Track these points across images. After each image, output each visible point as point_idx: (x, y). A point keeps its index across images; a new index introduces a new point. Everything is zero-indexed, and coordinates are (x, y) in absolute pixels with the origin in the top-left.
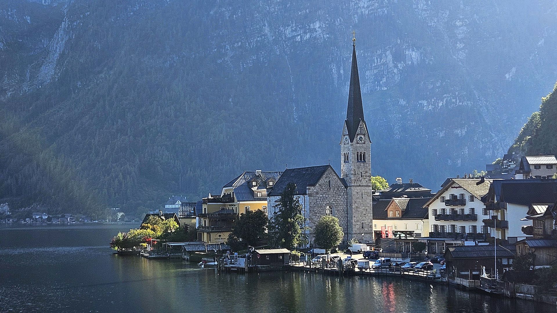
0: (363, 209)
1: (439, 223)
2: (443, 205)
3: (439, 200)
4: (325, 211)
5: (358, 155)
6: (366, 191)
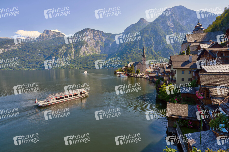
4: (139, 68)
5: (144, 60)
6: (145, 65)
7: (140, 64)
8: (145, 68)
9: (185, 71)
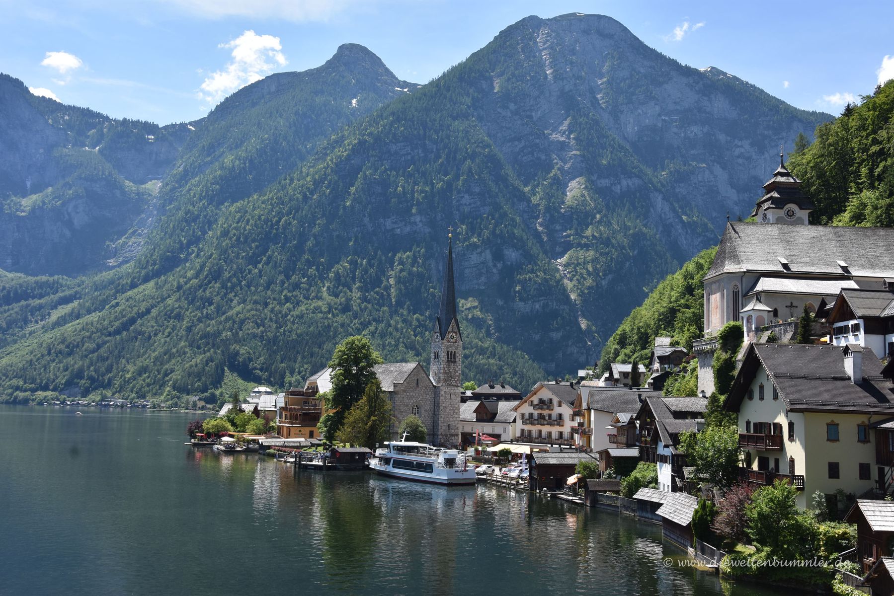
0: (451, 410)
1: (527, 428)
2: (531, 410)
3: (527, 404)
4: (411, 410)
5: (448, 355)
6: (455, 391)
7: (417, 380)
8: (452, 414)
9: (841, 429)
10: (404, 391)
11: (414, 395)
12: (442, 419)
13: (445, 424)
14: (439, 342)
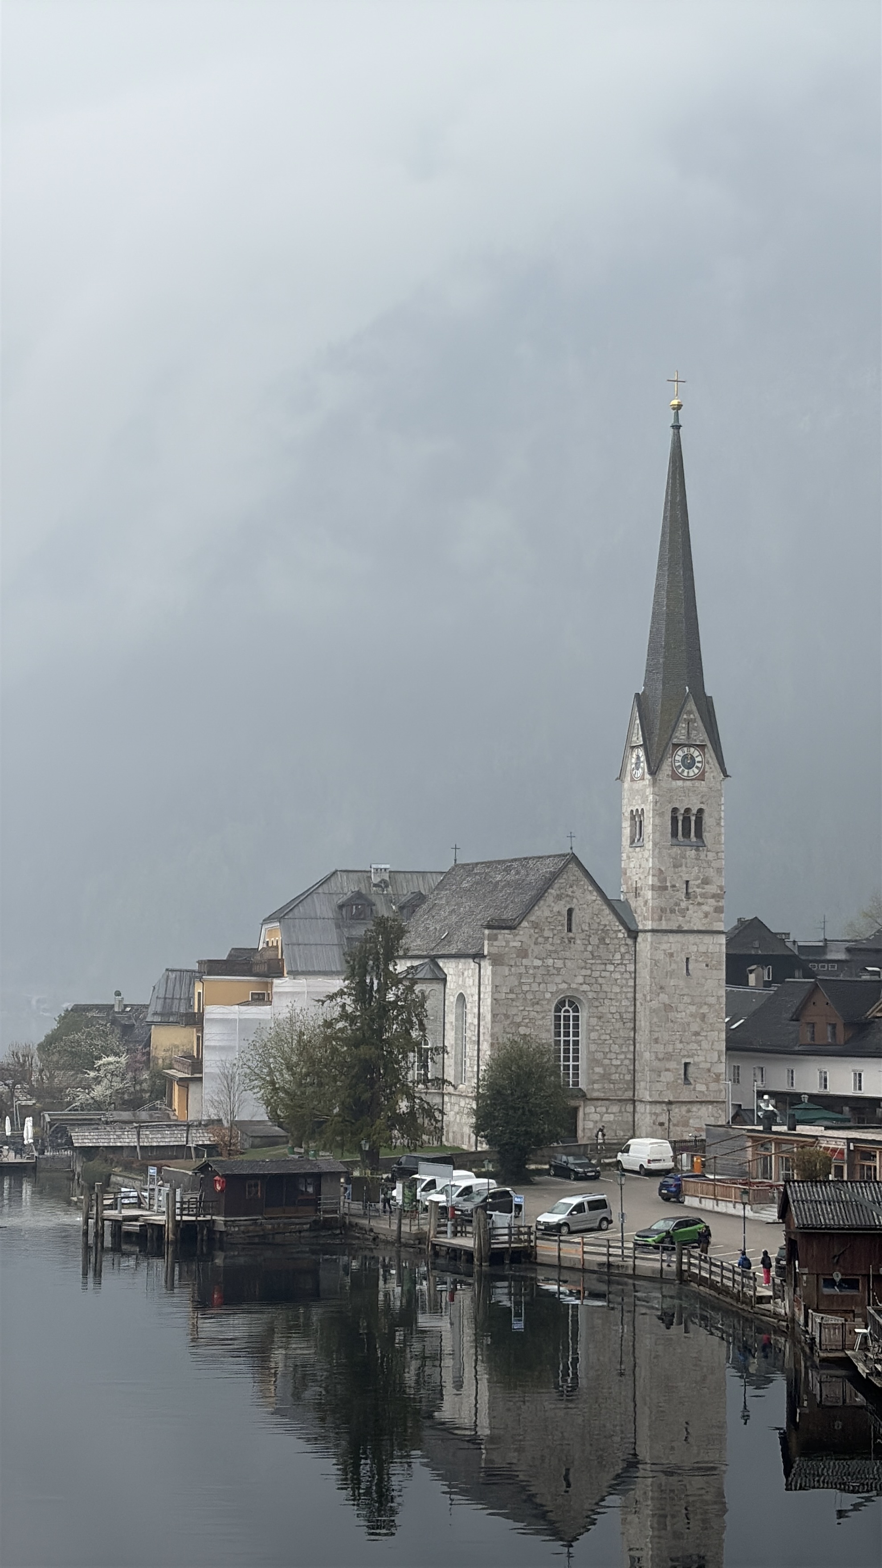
0: (692, 1015)
4: (549, 1021)
5: (674, 820)
6: (702, 949)
7: (570, 912)
8: (695, 1027)
10: (523, 953)
11: (559, 964)
12: (660, 1048)
13: (672, 1065)
14: (643, 778)
